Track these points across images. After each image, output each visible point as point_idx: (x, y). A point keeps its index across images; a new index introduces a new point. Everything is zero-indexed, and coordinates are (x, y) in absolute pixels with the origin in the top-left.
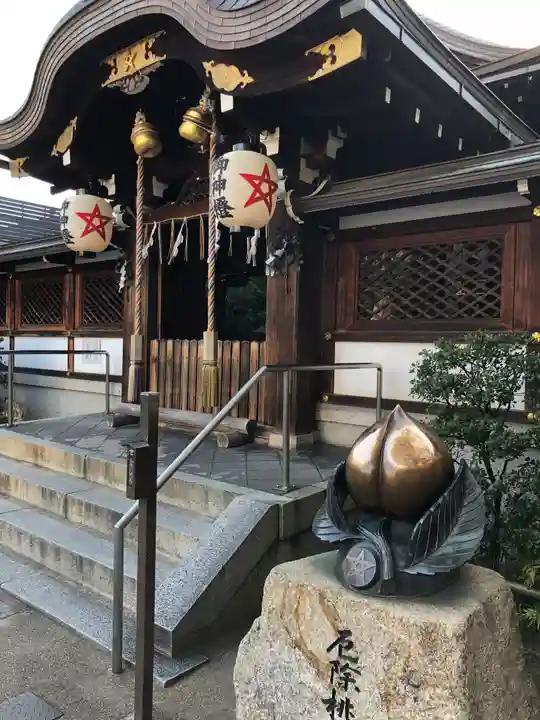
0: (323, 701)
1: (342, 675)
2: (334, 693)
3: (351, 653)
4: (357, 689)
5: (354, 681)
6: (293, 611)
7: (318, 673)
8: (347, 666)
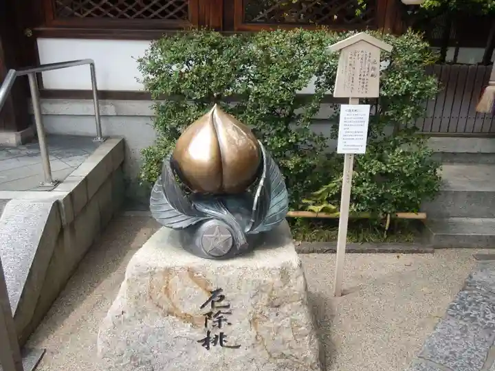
0: (199, 341)
1: (215, 319)
2: (209, 333)
3: (223, 303)
4: (229, 324)
5: (225, 320)
6: (163, 290)
7: (194, 325)
8: (219, 312)
